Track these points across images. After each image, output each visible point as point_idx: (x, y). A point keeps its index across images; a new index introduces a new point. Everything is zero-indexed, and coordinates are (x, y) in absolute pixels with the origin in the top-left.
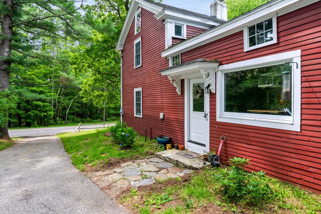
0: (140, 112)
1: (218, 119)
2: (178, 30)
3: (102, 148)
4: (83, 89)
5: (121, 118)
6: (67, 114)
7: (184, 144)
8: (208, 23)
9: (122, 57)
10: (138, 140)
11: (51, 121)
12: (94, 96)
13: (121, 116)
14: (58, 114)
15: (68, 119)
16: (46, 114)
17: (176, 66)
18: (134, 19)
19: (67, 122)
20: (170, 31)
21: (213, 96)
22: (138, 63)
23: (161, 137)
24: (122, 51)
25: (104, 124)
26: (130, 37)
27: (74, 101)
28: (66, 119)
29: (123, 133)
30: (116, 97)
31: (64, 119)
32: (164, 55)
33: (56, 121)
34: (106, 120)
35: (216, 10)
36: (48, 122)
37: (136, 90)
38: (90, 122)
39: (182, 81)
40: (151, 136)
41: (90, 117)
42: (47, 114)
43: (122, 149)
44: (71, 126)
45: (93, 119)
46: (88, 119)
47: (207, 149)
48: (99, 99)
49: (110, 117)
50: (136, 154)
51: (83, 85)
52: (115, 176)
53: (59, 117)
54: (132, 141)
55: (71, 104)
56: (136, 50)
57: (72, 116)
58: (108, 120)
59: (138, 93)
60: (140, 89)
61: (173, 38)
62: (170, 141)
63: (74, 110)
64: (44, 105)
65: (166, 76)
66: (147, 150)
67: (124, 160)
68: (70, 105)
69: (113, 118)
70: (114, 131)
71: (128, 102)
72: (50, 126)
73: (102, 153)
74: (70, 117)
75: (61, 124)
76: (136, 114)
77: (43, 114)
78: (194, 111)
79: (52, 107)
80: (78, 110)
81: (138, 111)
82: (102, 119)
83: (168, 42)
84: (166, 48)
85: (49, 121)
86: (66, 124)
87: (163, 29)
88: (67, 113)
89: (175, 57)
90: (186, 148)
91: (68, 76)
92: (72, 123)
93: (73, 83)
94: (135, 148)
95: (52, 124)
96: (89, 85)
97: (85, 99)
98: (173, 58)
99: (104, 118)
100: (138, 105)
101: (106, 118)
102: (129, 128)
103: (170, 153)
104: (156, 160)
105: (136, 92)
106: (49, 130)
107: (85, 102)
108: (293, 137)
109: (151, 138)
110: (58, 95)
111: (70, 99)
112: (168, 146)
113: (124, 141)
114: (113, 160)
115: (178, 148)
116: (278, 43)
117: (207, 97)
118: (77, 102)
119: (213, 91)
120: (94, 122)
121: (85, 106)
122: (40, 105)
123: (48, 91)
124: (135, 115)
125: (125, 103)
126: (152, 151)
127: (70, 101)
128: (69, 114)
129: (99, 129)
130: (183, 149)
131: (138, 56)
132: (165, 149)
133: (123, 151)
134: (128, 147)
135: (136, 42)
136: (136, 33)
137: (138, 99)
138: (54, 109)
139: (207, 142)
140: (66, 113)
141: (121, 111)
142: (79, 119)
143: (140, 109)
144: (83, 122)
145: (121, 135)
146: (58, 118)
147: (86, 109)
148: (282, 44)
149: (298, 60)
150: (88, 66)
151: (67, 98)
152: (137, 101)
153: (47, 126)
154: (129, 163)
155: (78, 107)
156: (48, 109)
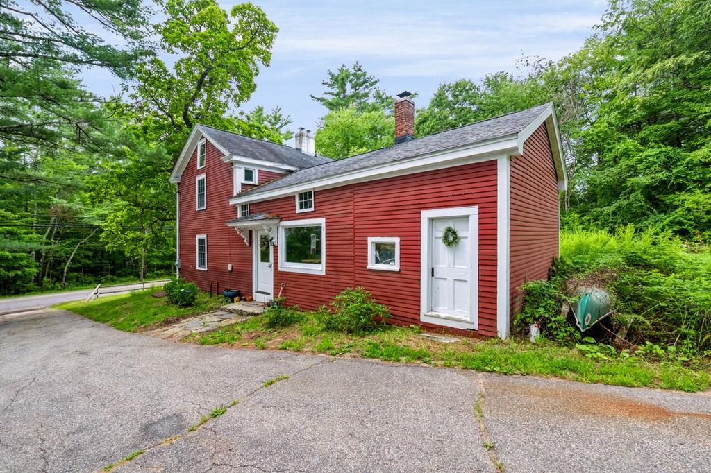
0: (204, 264)
1: (280, 269)
2: (249, 175)
3: (152, 310)
4: (106, 229)
5: (177, 273)
6: (65, 271)
7: (252, 296)
8: (282, 167)
9: (178, 192)
10: (201, 297)
11: (31, 285)
12: (127, 241)
13: (177, 270)
14: (45, 270)
15: (68, 279)
16: (19, 272)
17: (245, 218)
18: (197, 148)
19: (66, 284)
20: (239, 177)
21: (276, 248)
22: (201, 204)
23: (229, 290)
24: (179, 184)
25: (143, 283)
26: (190, 169)
27: (80, 248)
28: (64, 279)
29: (182, 290)
30: (166, 240)
31: (59, 280)
32: (232, 202)
33: (40, 284)
34: (145, 277)
35: (302, 142)
36: (23, 287)
37: (198, 237)
38: (113, 281)
39: (251, 232)
40: (218, 291)
41: (113, 273)
42: (23, 272)
43: (181, 307)
44: (76, 289)
45: (120, 276)
46: (109, 276)
47: (271, 297)
48: (136, 245)
49: (153, 271)
50: (198, 310)
51: (106, 224)
52: (175, 330)
53: (48, 277)
54: (193, 298)
55: (74, 252)
56: (199, 188)
57: (76, 274)
58: (149, 277)
59: (201, 241)
60: (204, 236)
61: (243, 184)
62: (239, 294)
63: (80, 263)
64: (15, 257)
65: (233, 227)
66: (211, 305)
67: (183, 317)
68: (72, 256)
69: (159, 272)
70: (169, 289)
71: (187, 251)
72: (28, 295)
73: (155, 314)
74: (72, 275)
75: (54, 289)
76: (199, 266)
77: (12, 274)
78: (262, 261)
79: (33, 260)
80: (88, 262)
81: (202, 263)
82: (138, 276)
83: (237, 189)
84: (235, 195)
85: (26, 285)
86: (64, 288)
87: (231, 172)
88: (66, 269)
89: (244, 206)
90: (254, 299)
91: (69, 205)
92: (77, 286)
93: (80, 216)
94: (197, 305)
95: (32, 291)
96: (120, 224)
97: (110, 245)
98: (242, 206)
99: (142, 273)
100: (202, 255)
101: (144, 274)
102: (190, 284)
103: (237, 306)
104: (221, 313)
105: (199, 240)
106: (32, 300)
107: (110, 249)
108: (322, 279)
109: (218, 294)
110: (47, 238)
111: (71, 245)
112: (236, 299)
113: (183, 298)
114: (170, 319)
115: (245, 300)
116: (315, 210)
117: (271, 248)
118: (88, 249)
119: (276, 244)
120: (121, 282)
121: (102, 255)
122: (8, 256)
123: (26, 231)
124: (197, 268)
125: (183, 252)
126: (217, 306)
127: (72, 248)
128: (71, 270)
129: (136, 291)
130: (252, 300)
131: (201, 196)
132: (233, 302)
133: (182, 309)
134: (189, 305)
135: (198, 178)
136: (198, 167)
137: (201, 248)
138: (38, 264)
139: (271, 291)
140: (64, 269)
141: (177, 263)
142: (90, 279)
143: (204, 261)
144: (99, 282)
145: (180, 292)
146: (45, 279)
147: (104, 259)
148: (317, 212)
149: (324, 225)
150: (115, 194)
151: (67, 243)
152: (200, 250)
153: (24, 293)
154: (190, 319)
155: (87, 257)
156: (25, 263)
